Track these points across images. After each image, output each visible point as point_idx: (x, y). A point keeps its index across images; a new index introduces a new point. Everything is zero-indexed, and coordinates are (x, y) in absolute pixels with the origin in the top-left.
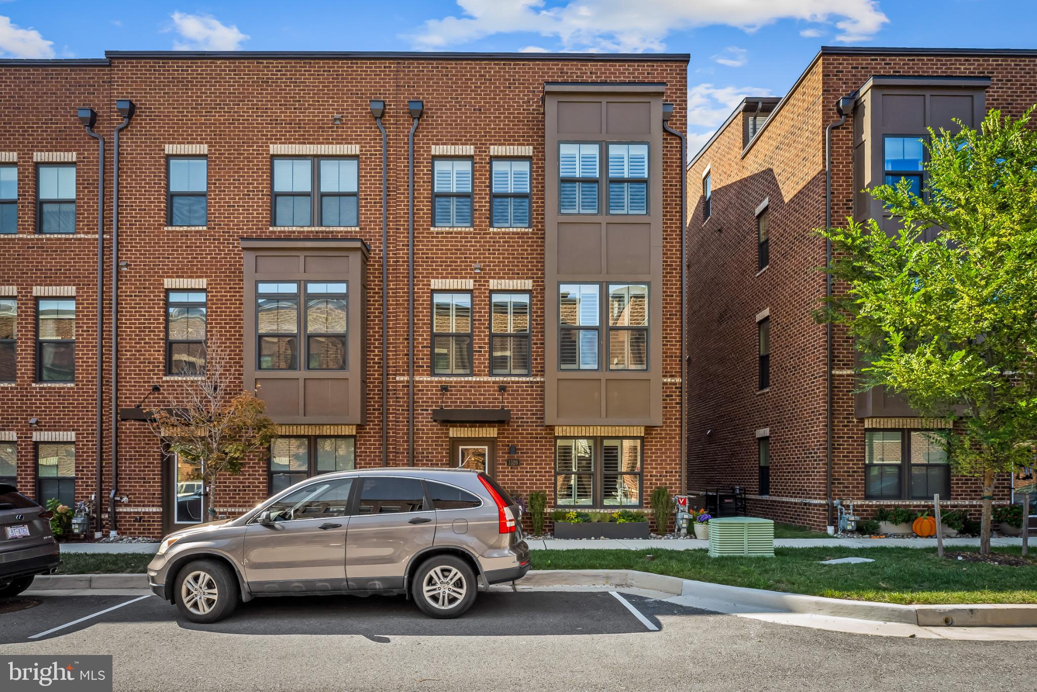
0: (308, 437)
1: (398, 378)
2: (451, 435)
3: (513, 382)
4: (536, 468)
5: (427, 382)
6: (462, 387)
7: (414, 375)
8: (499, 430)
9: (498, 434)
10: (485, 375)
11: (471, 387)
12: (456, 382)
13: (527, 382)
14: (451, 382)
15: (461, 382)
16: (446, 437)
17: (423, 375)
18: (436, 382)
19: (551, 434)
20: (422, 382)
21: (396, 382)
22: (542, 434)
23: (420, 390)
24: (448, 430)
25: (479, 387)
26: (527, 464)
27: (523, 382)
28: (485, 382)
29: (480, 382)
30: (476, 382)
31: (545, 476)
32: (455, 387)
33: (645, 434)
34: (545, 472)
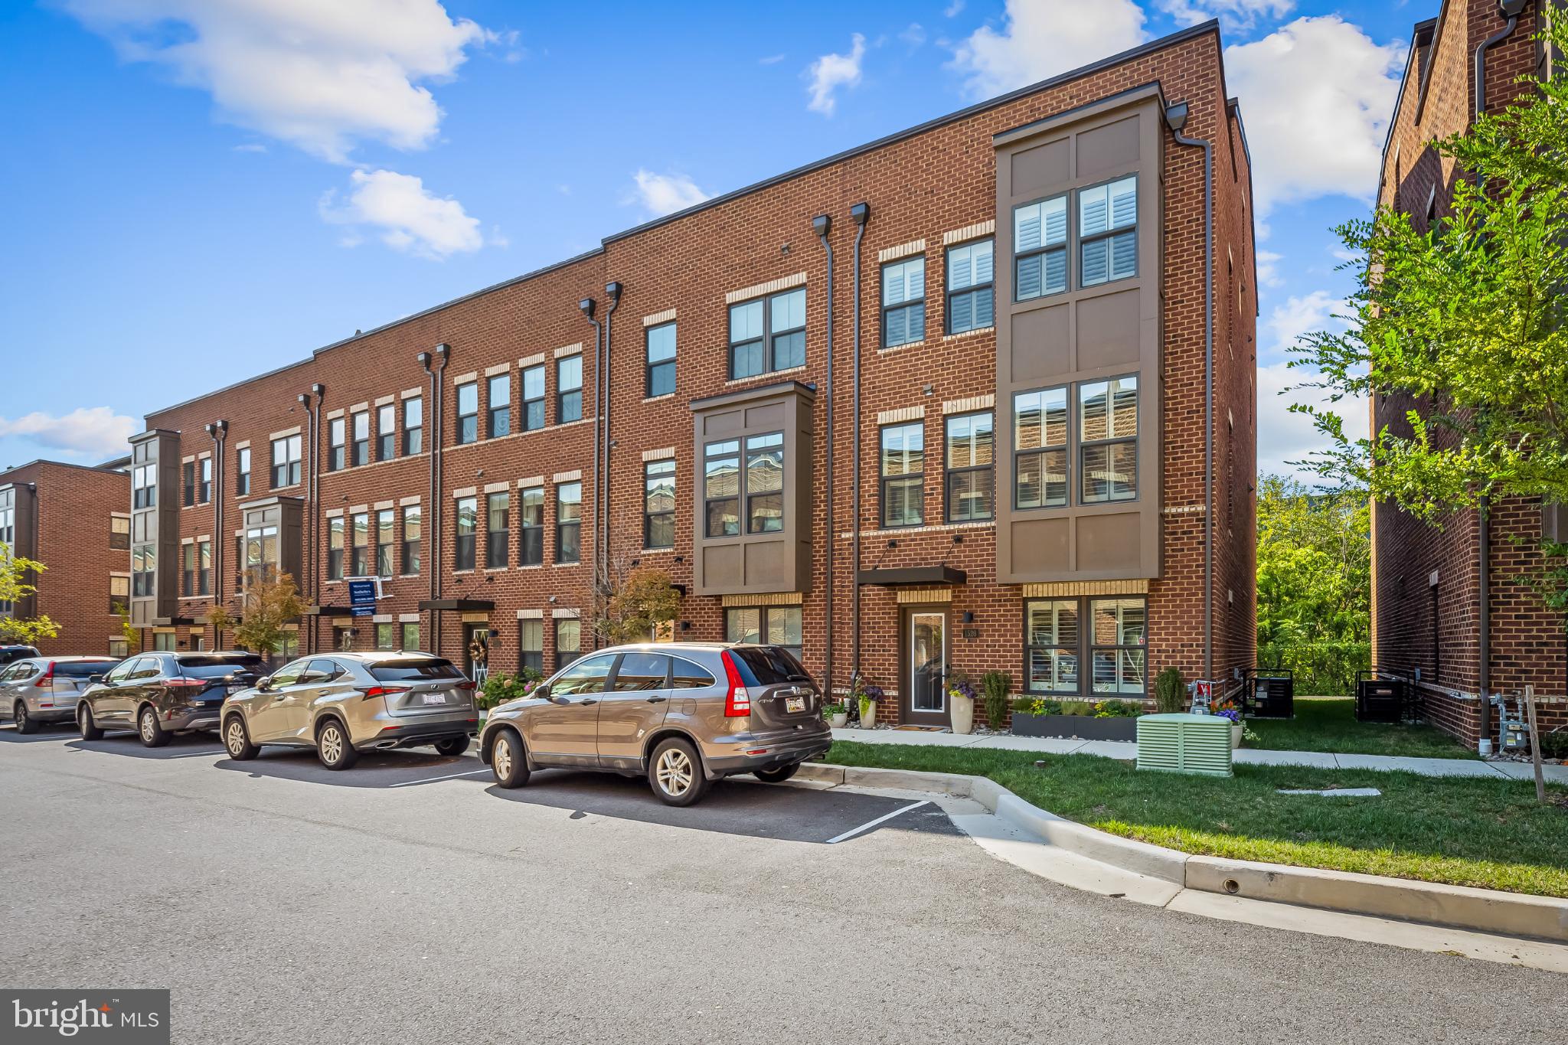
0: (760, 607)
1: (843, 536)
2: (899, 601)
3: (971, 530)
4: (999, 641)
5: (874, 537)
6: (912, 540)
7: (859, 530)
8: (954, 592)
9: (953, 597)
10: (938, 523)
11: (922, 539)
12: (905, 535)
13: (989, 529)
14: (900, 536)
15: (910, 535)
16: (894, 604)
17: (869, 529)
18: (884, 537)
19: (1018, 595)
20: (868, 538)
21: (842, 540)
22: (1006, 595)
23: (866, 548)
24: (896, 594)
25: (931, 539)
26: (988, 636)
27: (983, 529)
28: (937, 532)
29: (931, 532)
30: (927, 533)
31: (1010, 651)
32: (903, 541)
33: (1150, 590)
34: (1011, 646)
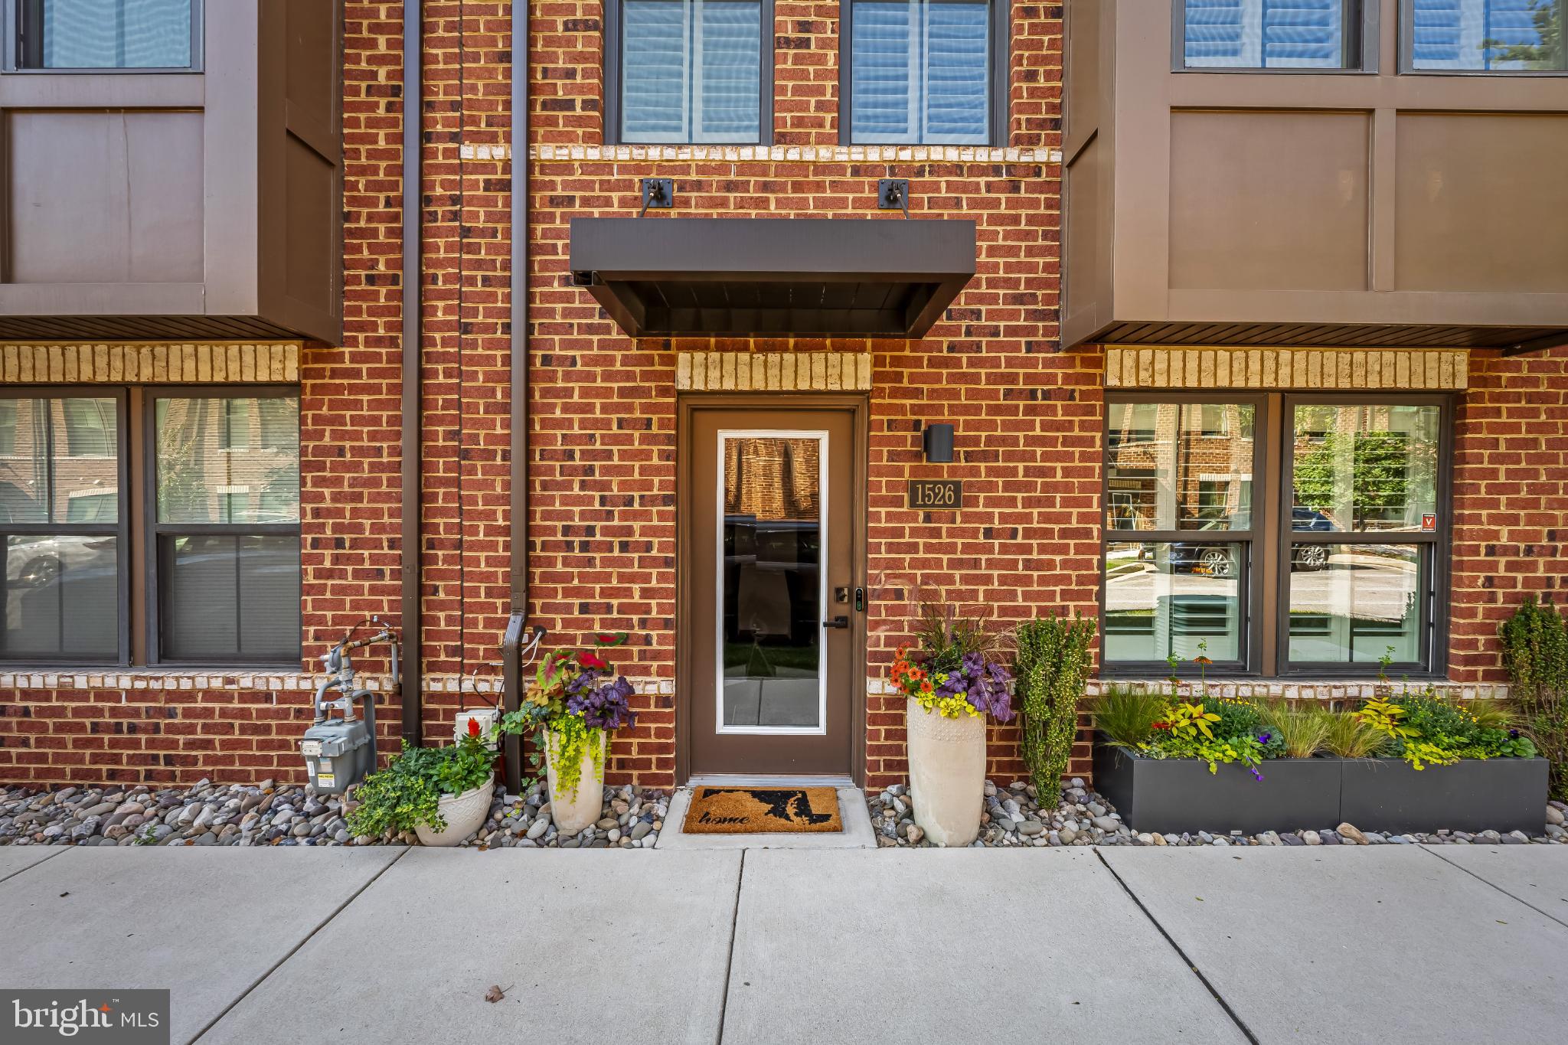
0: (123, 390)
1: (468, 152)
2: (683, 384)
3: (936, 168)
4: (1027, 518)
5: (588, 167)
6: (729, 186)
7: (530, 138)
8: (878, 362)
9: (876, 377)
10: (822, 140)
11: (766, 187)
12: (703, 169)
13: (996, 169)
14: (685, 168)
15: (723, 167)
16: (664, 392)
17: (570, 138)
18: (624, 168)
19: (1090, 379)
20: (566, 167)
21: (462, 168)
22: (1051, 379)
23: (554, 201)
24: (672, 361)
25: (797, 187)
26: (991, 502)
27: (976, 169)
28: (821, 168)
29: (801, 166)
30: (785, 167)
31: (1063, 550)
32: (698, 186)
33: (1472, 381)
34: (1065, 534)
